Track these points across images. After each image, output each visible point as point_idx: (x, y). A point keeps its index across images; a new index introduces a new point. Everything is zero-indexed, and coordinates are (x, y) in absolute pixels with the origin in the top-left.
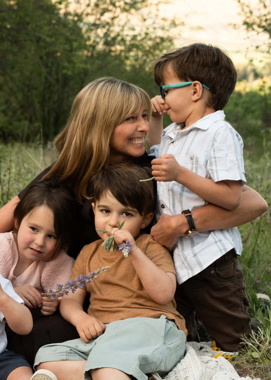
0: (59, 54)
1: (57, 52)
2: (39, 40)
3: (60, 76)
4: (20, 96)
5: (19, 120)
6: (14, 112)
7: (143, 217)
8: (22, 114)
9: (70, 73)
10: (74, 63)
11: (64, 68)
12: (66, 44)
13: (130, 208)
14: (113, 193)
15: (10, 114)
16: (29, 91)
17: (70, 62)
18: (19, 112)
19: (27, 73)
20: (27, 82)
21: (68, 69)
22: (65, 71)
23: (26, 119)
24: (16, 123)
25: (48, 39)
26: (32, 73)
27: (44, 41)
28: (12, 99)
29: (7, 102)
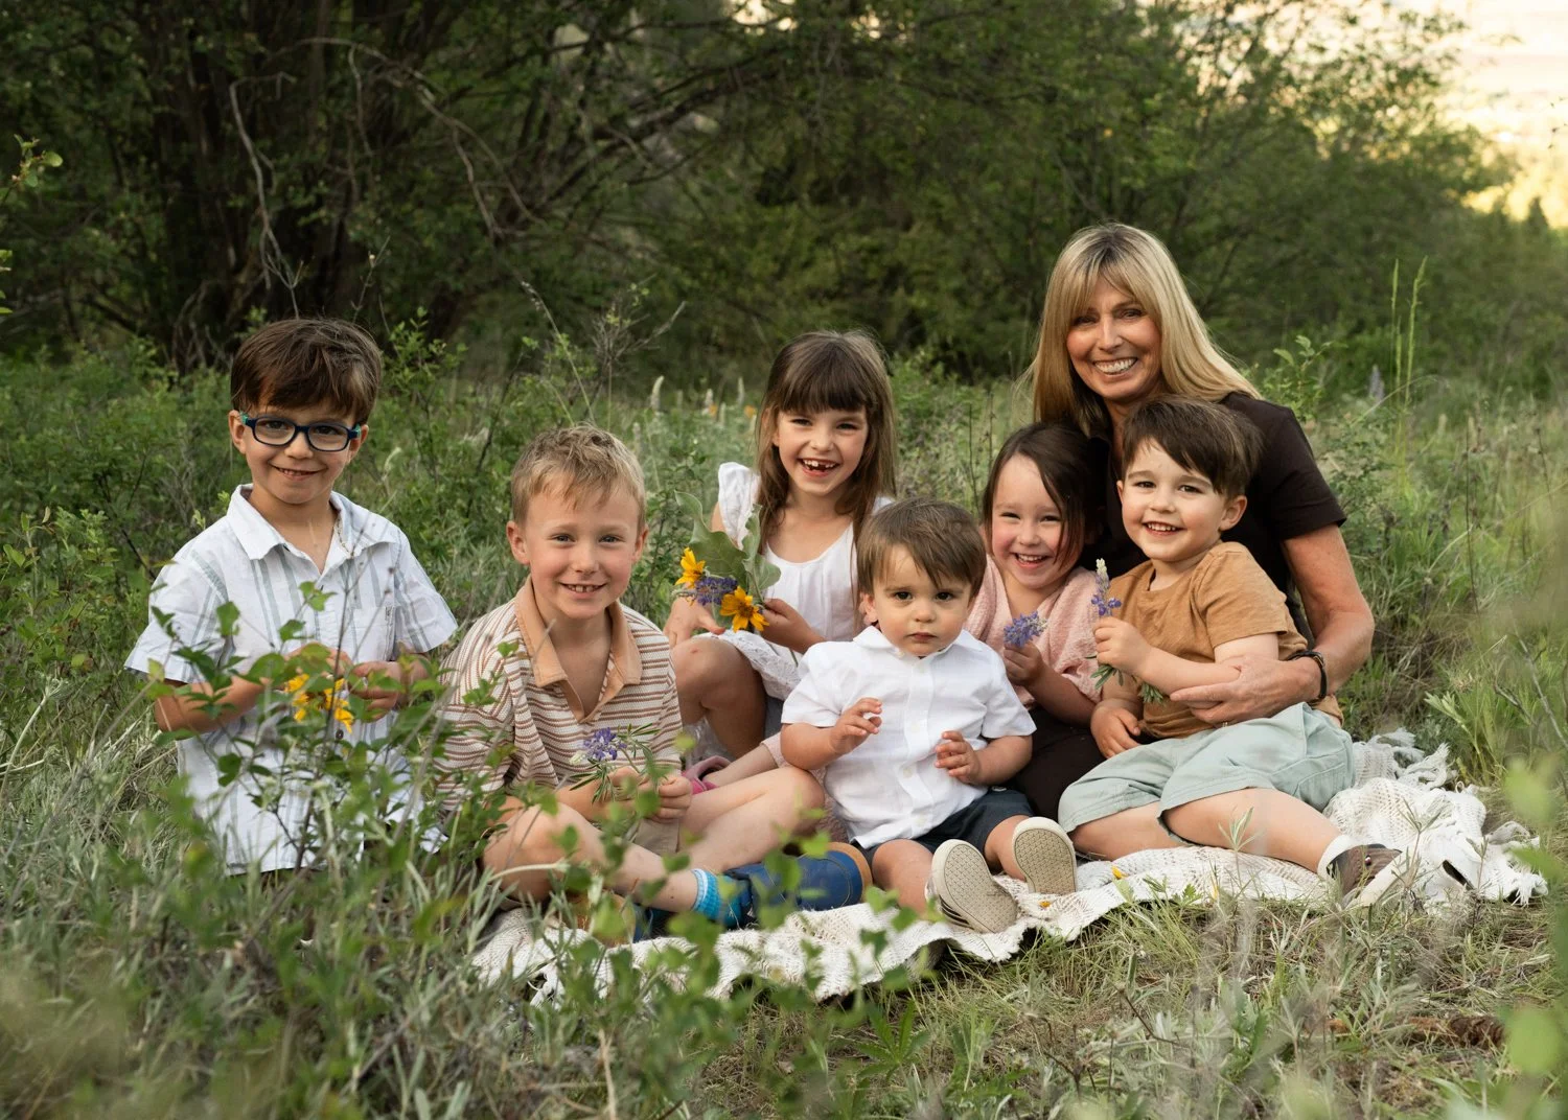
0: (1108, 133)
1: (1103, 127)
2: (1051, 96)
3: (1116, 194)
4: (1004, 251)
5: (1004, 318)
6: (989, 296)
7: (1224, 498)
8: (1011, 299)
9: (1140, 184)
10: (1152, 158)
11: (1123, 170)
12: (1127, 104)
13: (1197, 475)
14: (1161, 443)
15: (976, 299)
16: (1030, 234)
17: (1140, 153)
18: (1001, 296)
19: (1022, 183)
20: (1023, 210)
21: (1135, 175)
22: (1125, 181)
23: (1023, 312)
24: (991, 327)
25: (1076, 94)
26: (1035, 182)
27: (1067, 99)
28: (982, 257)
29: (966, 266)
